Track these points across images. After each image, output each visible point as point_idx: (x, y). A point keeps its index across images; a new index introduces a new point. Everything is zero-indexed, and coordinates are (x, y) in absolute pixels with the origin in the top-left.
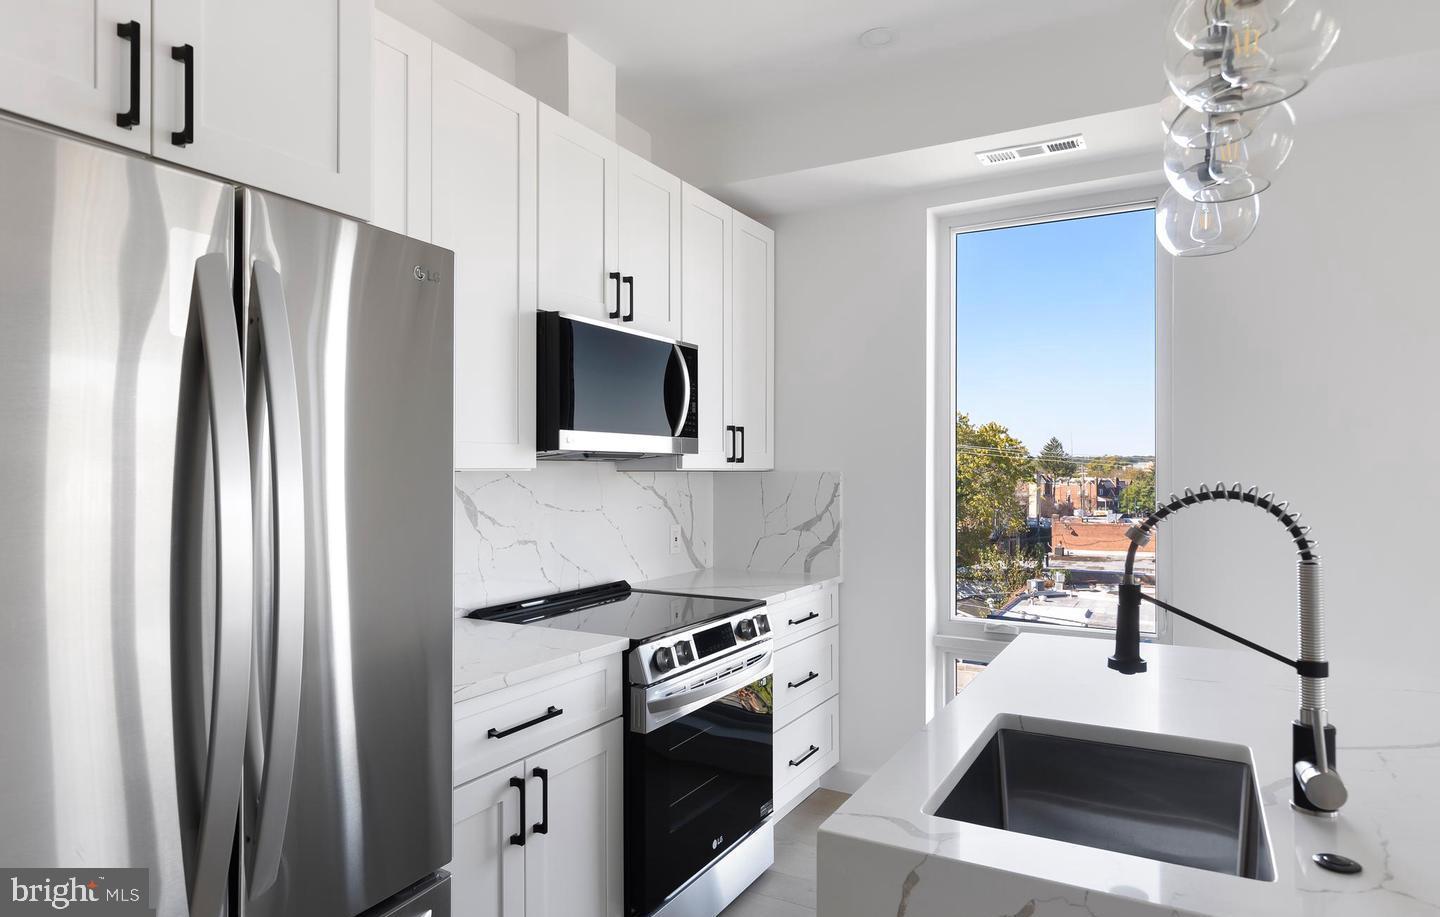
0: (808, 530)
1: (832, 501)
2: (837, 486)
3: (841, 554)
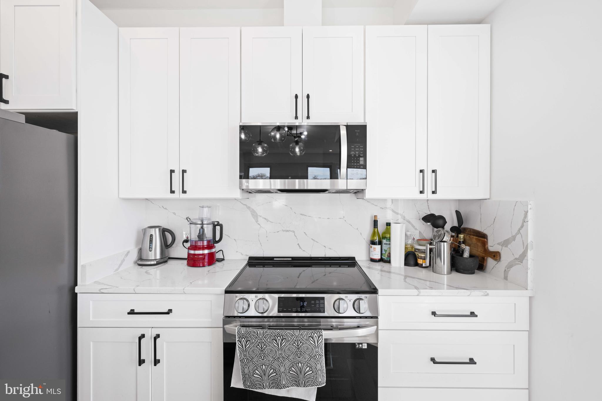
0: (506, 246)
1: (522, 226)
2: (526, 213)
3: (529, 271)
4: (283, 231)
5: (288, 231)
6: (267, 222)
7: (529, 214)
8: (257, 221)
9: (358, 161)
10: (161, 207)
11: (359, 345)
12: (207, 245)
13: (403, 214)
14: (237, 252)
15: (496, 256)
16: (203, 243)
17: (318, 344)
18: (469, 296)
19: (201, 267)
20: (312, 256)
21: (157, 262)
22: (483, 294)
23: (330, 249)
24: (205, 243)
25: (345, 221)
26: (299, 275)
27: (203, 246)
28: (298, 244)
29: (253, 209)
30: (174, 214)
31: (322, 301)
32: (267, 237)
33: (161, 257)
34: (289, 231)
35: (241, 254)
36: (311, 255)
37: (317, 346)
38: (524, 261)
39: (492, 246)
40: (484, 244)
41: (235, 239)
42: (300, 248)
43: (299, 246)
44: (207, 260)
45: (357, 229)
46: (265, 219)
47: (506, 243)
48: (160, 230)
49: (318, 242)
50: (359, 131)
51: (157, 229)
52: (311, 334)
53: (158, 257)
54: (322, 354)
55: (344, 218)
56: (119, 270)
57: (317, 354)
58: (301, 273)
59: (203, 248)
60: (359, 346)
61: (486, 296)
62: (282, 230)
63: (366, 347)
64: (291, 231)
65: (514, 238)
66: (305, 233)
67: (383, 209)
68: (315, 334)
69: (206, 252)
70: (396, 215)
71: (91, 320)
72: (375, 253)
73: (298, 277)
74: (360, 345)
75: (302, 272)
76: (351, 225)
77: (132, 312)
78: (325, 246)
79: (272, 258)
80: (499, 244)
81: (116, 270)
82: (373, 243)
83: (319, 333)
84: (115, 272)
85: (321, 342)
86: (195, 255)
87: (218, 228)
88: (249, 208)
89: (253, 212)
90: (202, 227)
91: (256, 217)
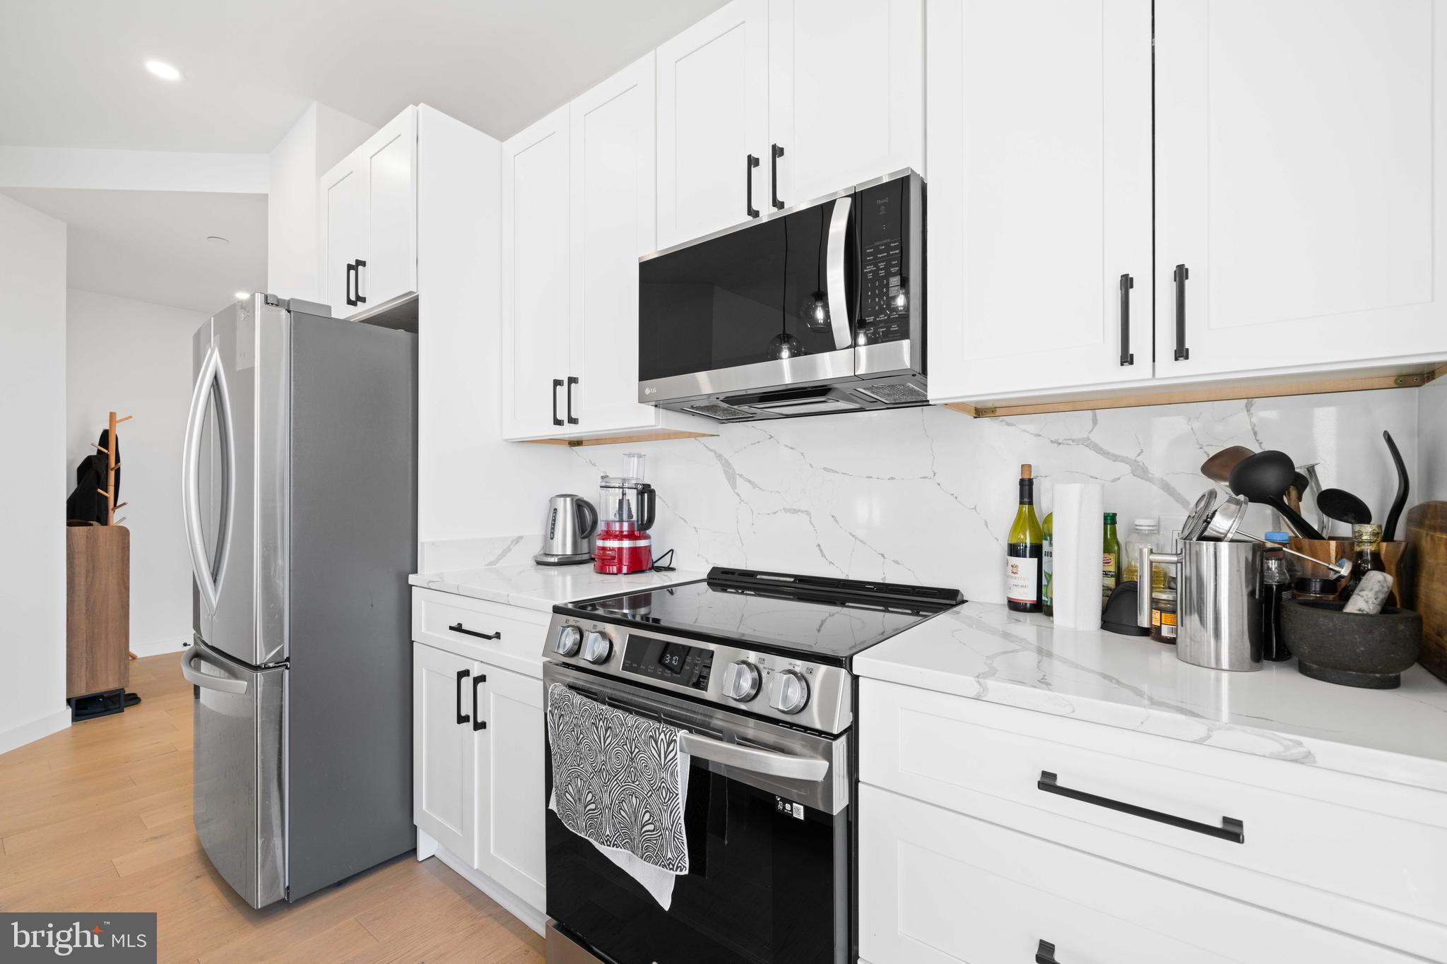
4: (786, 510)
5: (795, 511)
6: (754, 488)
8: (734, 486)
9: (885, 290)
10: (588, 461)
11: (784, 804)
12: (628, 531)
13: (1139, 459)
14: (699, 555)
16: (621, 526)
17: (667, 760)
18: (1199, 742)
19: (613, 574)
20: (851, 578)
21: (559, 559)
22: (1281, 749)
23: (897, 562)
24: (626, 527)
25: (939, 484)
26: (821, 625)
27: (621, 532)
28: (819, 545)
29: (726, 460)
32: (753, 524)
33: (572, 552)
34: (799, 511)
35: (706, 561)
36: (847, 575)
37: (664, 766)
41: (695, 528)
42: (823, 555)
43: (821, 551)
44: (627, 560)
45: (975, 508)
46: (750, 481)
48: (572, 500)
49: (865, 544)
50: (886, 200)
51: (568, 500)
52: (655, 731)
53: (569, 551)
54: (674, 790)
55: (934, 475)
56: (497, 566)
57: (664, 787)
58: (825, 620)
59: (620, 536)
60: (784, 808)
61: (1296, 761)
62: (784, 509)
63: (801, 817)
64: (803, 512)
66: (833, 516)
67: (1060, 444)
68: (663, 734)
69: (626, 544)
70: (1111, 461)
71: (423, 631)
72: (1015, 582)
73: (819, 631)
74: (788, 806)
75: (827, 618)
76: (956, 498)
77: (458, 628)
78: (883, 555)
79: (752, 574)
81: (490, 563)
82: (1014, 550)
83: (671, 734)
84: (488, 565)
85: (672, 759)
86: (604, 549)
88: (719, 457)
89: (727, 465)
90: (624, 494)
91: (731, 476)
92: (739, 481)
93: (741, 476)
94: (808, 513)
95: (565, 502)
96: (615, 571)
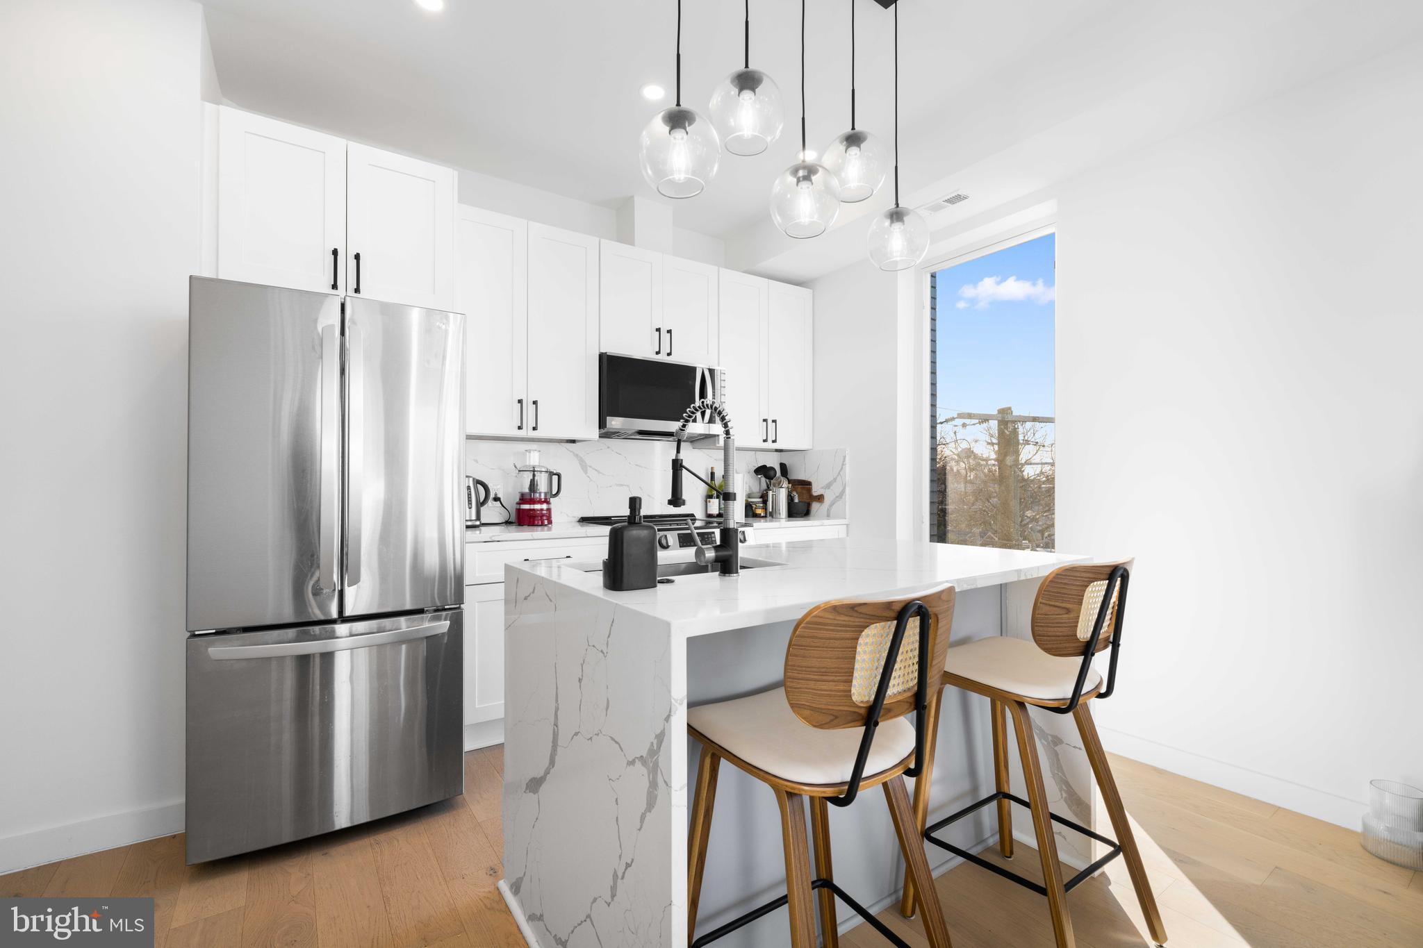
4: (617, 485)
5: (622, 485)
6: (598, 473)
7: (847, 458)
8: (586, 472)
14: (562, 512)
15: (820, 498)
16: (540, 496)
27: (541, 499)
29: (581, 458)
30: (476, 461)
31: (713, 535)
32: (598, 493)
38: (843, 497)
39: (816, 491)
40: (810, 490)
47: (828, 486)
62: (615, 484)
65: (835, 480)
80: (823, 488)
86: (532, 510)
87: (555, 478)
88: (577, 456)
89: (581, 461)
90: (534, 475)
91: (584, 467)
92: (589, 470)
93: (590, 467)
94: (628, 486)
95: (469, 480)
96: (540, 524)
